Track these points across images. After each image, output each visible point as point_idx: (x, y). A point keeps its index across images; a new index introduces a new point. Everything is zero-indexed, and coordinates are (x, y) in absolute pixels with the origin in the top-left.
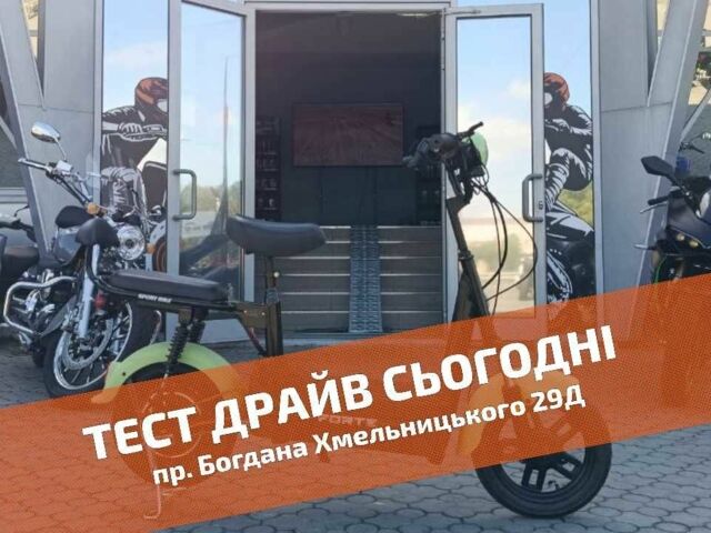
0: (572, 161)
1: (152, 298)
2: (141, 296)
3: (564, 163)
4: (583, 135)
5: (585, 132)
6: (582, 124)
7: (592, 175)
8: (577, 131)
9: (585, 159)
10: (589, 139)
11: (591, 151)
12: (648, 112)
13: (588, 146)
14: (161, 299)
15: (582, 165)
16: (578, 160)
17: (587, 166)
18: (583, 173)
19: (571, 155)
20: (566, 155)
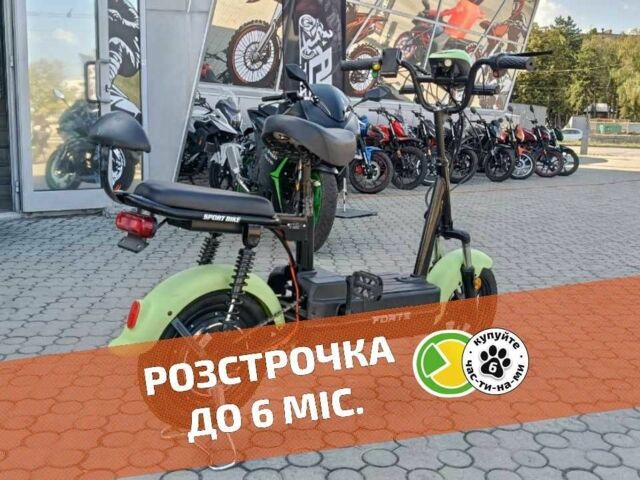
0: (124, 50)
1: (219, 218)
2: (207, 217)
3: (118, 51)
4: (132, 27)
5: (134, 25)
6: (131, 18)
7: (140, 65)
8: (128, 23)
9: (134, 50)
10: (138, 33)
11: (139, 43)
12: (188, 17)
13: (136, 38)
14: (229, 219)
15: (132, 54)
16: (128, 50)
17: (135, 56)
18: (133, 61)
19: (123, 44)
20: (120, 44)
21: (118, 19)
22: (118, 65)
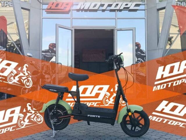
0: (141, 61)
5: (144, 55)
6: (144, 53)
8: (142, 54)
9: (144, 60)
10: (145, 56)
11: (146, 59)
15: (143, 62)
16: (143, 61)
19: (141, 60)
20: (140, 60)
21: (140, 54)
22: (140, 65)
